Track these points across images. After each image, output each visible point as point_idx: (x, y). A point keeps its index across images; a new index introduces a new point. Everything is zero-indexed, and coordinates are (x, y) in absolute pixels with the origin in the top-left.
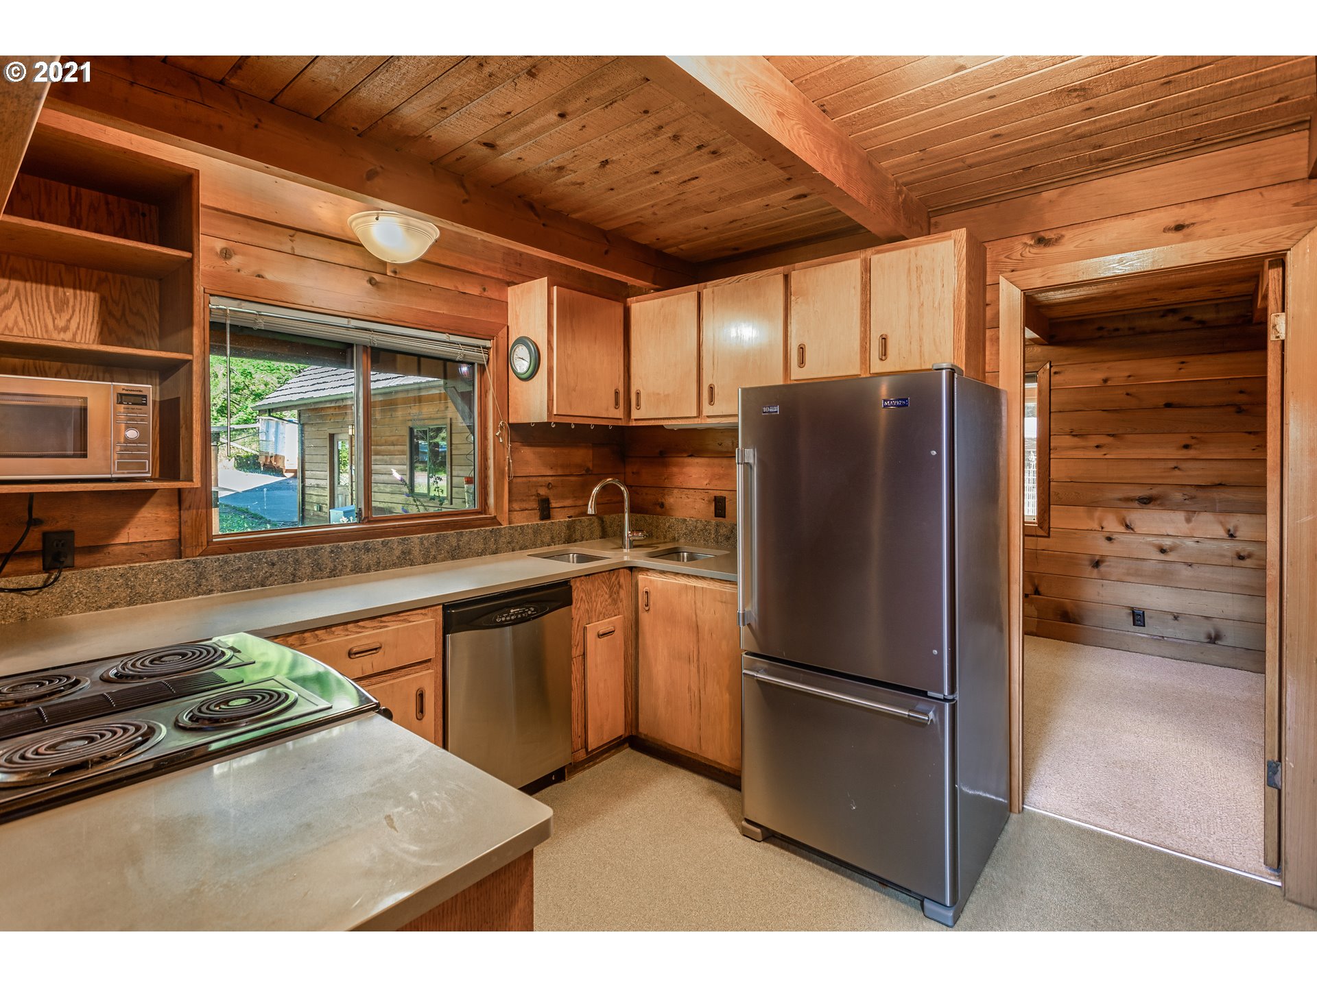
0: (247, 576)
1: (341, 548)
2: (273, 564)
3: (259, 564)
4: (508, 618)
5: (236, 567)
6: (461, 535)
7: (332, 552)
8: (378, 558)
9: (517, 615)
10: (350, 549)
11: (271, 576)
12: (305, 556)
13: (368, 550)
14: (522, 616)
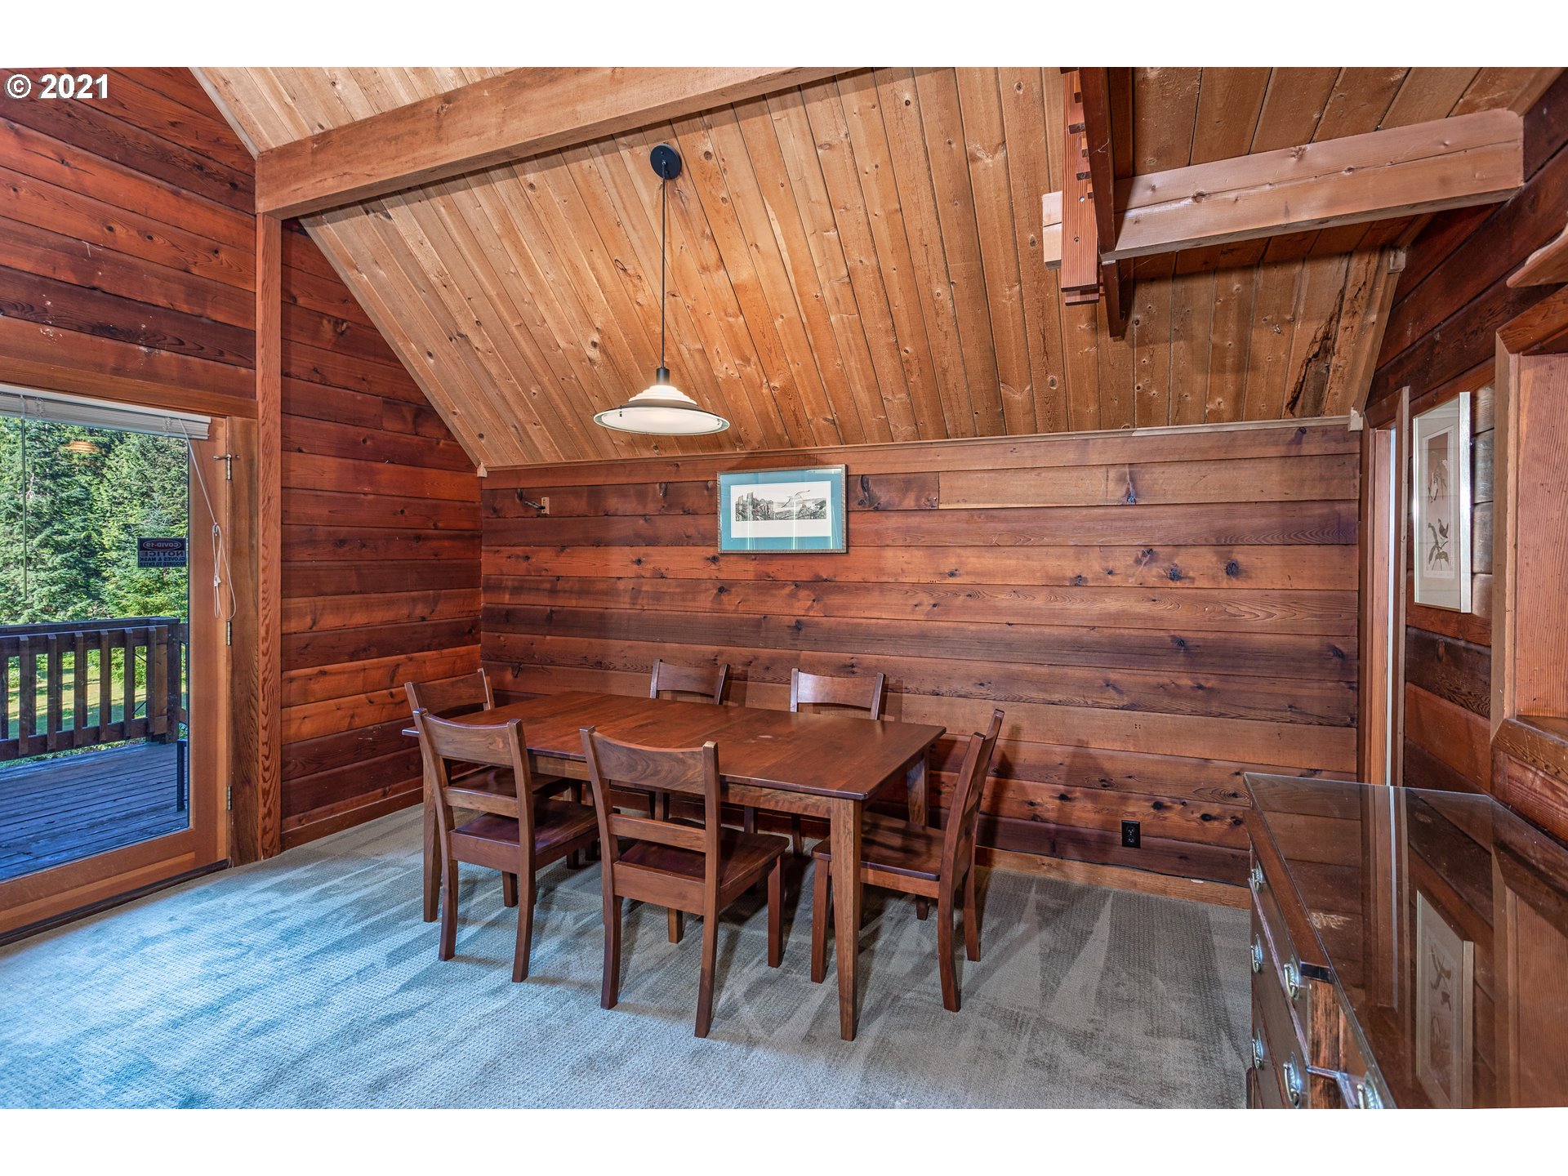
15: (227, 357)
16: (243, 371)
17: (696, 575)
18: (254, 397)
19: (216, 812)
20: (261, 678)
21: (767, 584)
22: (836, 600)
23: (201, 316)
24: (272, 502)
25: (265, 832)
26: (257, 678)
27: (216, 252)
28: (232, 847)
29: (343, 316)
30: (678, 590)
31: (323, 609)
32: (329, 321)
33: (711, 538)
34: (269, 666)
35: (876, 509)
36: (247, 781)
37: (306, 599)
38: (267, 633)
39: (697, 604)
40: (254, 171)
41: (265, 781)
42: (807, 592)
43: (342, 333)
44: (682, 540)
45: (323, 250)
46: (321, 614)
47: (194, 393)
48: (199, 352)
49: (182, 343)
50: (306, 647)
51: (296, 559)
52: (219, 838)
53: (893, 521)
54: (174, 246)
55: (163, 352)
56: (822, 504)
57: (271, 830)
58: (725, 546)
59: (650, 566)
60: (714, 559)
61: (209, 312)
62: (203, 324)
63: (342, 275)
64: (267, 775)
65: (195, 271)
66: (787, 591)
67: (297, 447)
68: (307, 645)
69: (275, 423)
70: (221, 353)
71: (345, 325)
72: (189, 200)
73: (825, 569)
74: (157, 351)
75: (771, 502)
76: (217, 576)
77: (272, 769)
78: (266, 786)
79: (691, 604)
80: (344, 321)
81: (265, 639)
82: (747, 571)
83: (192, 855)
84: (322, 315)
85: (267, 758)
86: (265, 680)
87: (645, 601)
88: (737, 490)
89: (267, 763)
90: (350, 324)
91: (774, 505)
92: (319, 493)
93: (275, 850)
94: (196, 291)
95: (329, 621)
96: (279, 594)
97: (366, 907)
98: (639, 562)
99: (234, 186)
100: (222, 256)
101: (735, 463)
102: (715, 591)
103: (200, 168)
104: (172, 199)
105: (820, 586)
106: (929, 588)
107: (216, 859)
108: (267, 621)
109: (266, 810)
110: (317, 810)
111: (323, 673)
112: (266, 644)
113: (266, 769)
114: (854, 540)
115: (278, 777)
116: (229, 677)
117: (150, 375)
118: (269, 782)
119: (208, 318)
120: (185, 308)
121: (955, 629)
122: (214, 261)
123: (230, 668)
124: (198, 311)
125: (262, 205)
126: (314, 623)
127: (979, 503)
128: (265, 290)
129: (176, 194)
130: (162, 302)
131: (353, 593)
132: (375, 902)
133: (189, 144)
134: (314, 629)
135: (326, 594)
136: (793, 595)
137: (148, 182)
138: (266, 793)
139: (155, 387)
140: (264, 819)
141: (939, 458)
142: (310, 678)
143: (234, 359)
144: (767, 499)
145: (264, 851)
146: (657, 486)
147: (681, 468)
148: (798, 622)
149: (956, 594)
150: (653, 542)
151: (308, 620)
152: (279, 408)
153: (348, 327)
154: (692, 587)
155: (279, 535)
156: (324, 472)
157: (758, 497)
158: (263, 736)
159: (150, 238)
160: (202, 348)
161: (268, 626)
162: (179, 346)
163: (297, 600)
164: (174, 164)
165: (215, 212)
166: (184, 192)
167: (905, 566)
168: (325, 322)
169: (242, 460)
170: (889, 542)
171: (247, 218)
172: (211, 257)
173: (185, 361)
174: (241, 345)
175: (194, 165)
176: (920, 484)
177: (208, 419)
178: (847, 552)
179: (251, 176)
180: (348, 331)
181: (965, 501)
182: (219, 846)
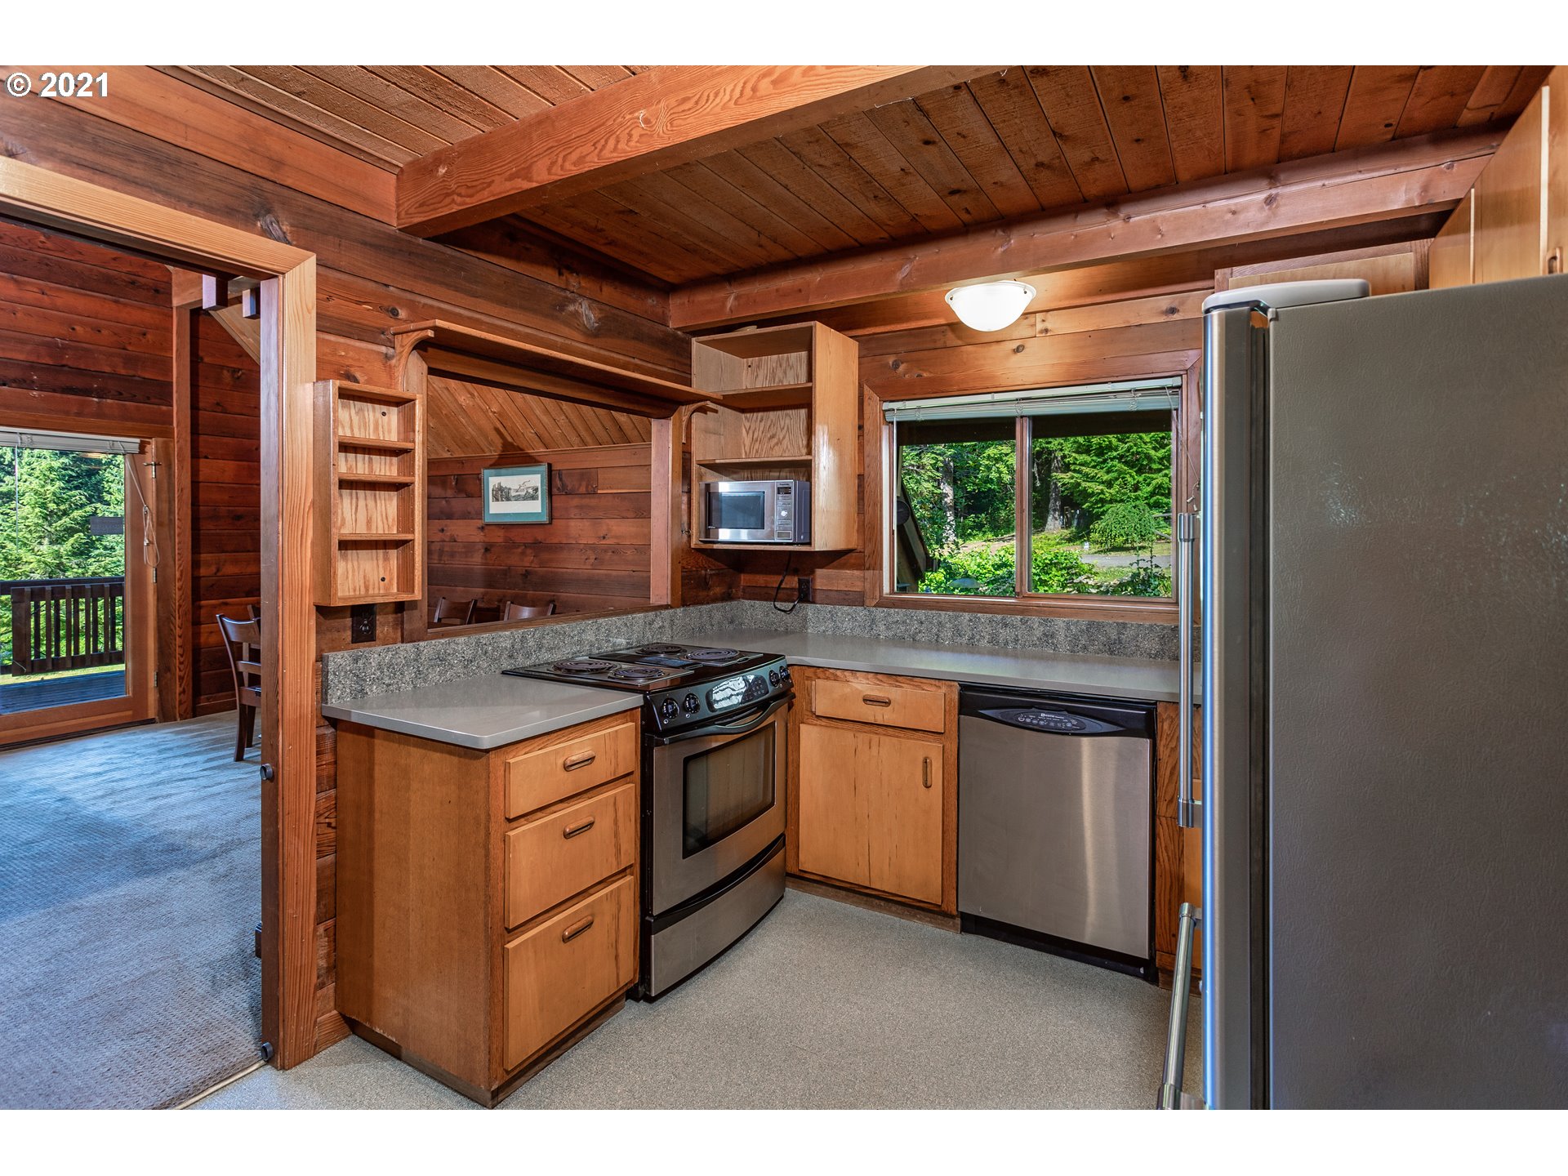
0: (903, 629)
1: (979, 619)
2: (922, 623)
3: (911, 620)
4: (1035, 722)
5: (895, 620)
6: (1124, 627)
7: (971, 620)
8: (1017, 636)
9: (1049, 721)
10: (988, 621)
11: (920, 632)
12: (947, 620)
13: (1006, 625)
14: (1056, 725)
15: (153, 400)
16: (164, 408)
17: (472, 539)
18: (172, 424)
19: (147, 688)
20: (177, 604)
21: (510, 545)
22: (545, 556)
23: (134, 376)
24: (184, 491)
25: (181, 703)
26: (175, 604)
27: (144, 334)
28: (159, 711)
29: (239, 367)
30: (463, 550)
31: (225, 561)
32: (228, 371)
33: (480, 513)
34: (183, 597)
35: (567, 494)
36: (168, 669)
37: (211, 555)
38: (181, 575)
39: (474, 560)
40: (171, 279)
41: (180, 670)
42: (531, 551)
43: (238, 378)
44: (466, 516)
45: (224, 326)
46: (223, 565)
47: (129, 424)
48: (133, 399)
49: (121, 394)
50: (212, 586)
51: (204, 528)
52: (149, 704)
53: (576, 501)
54: (115, 334)
55: (109, 401)
56: (536, 490)
57: (185, 702)
58: (487, 520)
59: (448, 534)
60: (482, 528)
61: (139, 373)
62: (136, 381)
63: (237, 339)
64: (182, 667)
65: (130, 348)
66: (520, 550)
67: (204, 455)
68: (213, 585)
69: (186, 441)
70: (148, 398)
71: (240, 372)
72: (125, 305)
73: (540, 535)
74: (104, 400)
75: (510, 489)
76: (145, 538)
77: (186, 663)
78: (182, 674)
79: (471, 560)
80: (240, 370)
81: (180, 580)
82: (498, 537)
83: (130, 713)
84: (222, 367)
85: (182, 656)
86: (180, 606)
87: (446, 558)
88: (493, 481)
89: (182, 660)
90: (243, 371)
91: (512, 491)
92: (220, 485)
93: (188, 716)
94: (130, 361)
95: (229, 570)
96: (190, 550)
97: (216, 741)
98: (443, 530)
99: (157, 291)
100: (149, 336)
101: (491, 462)
102: (483, 551)
103: (133, 283)
104: (114, 306)
105: (538, 546)
106: (593, 547)
107: (147, 716)
108: (181, 568)
109: (181, 689)
110: (220, 694)
111: (226, 604)
112: (181, 583)
113: (181, 663)
114: (555, 514)
115: (190, 668)
116: (156, 603)
117: (100, 415)
118: (183, 672)
119: (139, 377)
120: (123, 372)
121: (606, 575)
122: (144, 340)
123: (156, 598)
124: (132, 373)
125: (176, 302)
126: (218, 570)
127: (618, 489)
128: (178, 356)
129: (116, 302)
130: (108, 369)
131: (249, 551)
132: (224, 740)
133: (124, 270)
134: (218, 574)
135: (227, 552)
136: (523, 553)
137: (100, 298)
138: (181, 678)
139: (104, 422)
140: (180, 694)
141: (598, 459)
142: (214, 606)
143: (157, 401)
144: (508, 487)
145: (181, 716)
146: (452, 477)
147: (465, 465)
148: (526, 571)
149: (606, 551)
150: (450, 516)
151: (213, 569)
152: (189, 431)
153: (243, 374)
154: (469, 548)
155: (189, 512)
156: (225, 471)
157: (503, 485)
158: (178, 641)
159: (99, 331)
160: (135, 396)
161: (182, 572)
162: (119, 396)
163: (205, 555)
164: (115, 284)
165: (143, 309)
166: (122, 300)
167: (580, 532)
168: (225, 372)
169: (163, 465)
170: (573, 516)
171: (166, 310)
172: (141, 338)
173: (125, 405)
174: (163, 392)
175: (130, 282)
176: (588, 477)
177: (138, 440)
178: (550, 523)
179: (169, 283)
180: (243, 377)
181: (611, 488)
182: (149, 708)
